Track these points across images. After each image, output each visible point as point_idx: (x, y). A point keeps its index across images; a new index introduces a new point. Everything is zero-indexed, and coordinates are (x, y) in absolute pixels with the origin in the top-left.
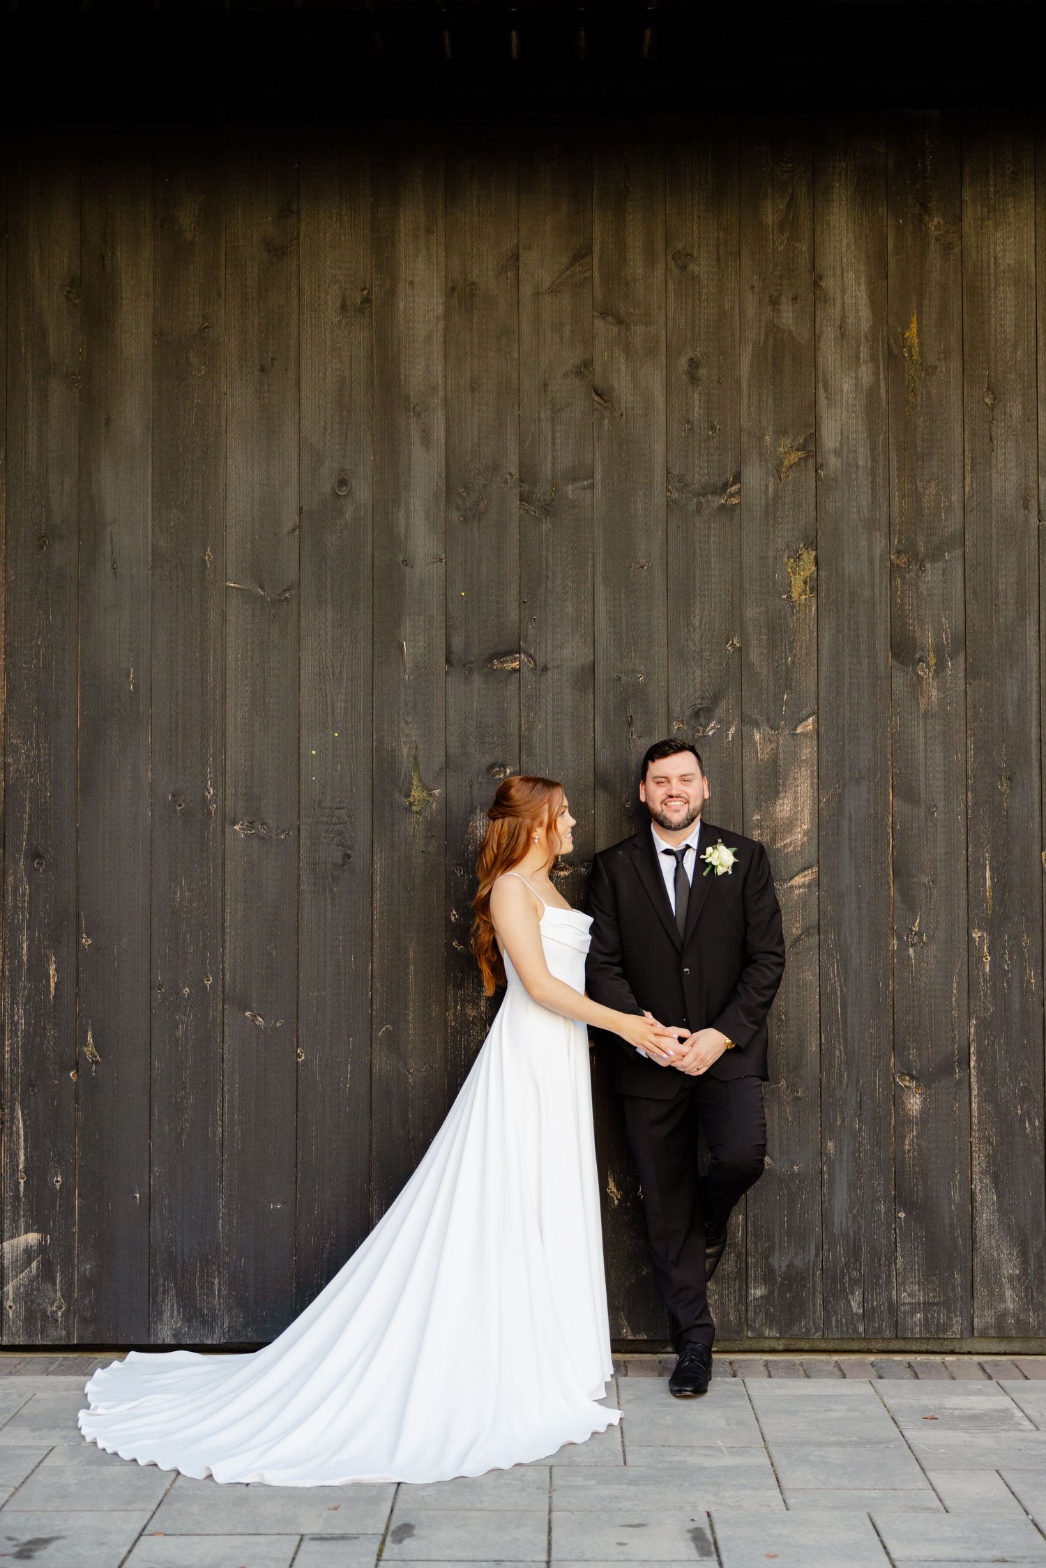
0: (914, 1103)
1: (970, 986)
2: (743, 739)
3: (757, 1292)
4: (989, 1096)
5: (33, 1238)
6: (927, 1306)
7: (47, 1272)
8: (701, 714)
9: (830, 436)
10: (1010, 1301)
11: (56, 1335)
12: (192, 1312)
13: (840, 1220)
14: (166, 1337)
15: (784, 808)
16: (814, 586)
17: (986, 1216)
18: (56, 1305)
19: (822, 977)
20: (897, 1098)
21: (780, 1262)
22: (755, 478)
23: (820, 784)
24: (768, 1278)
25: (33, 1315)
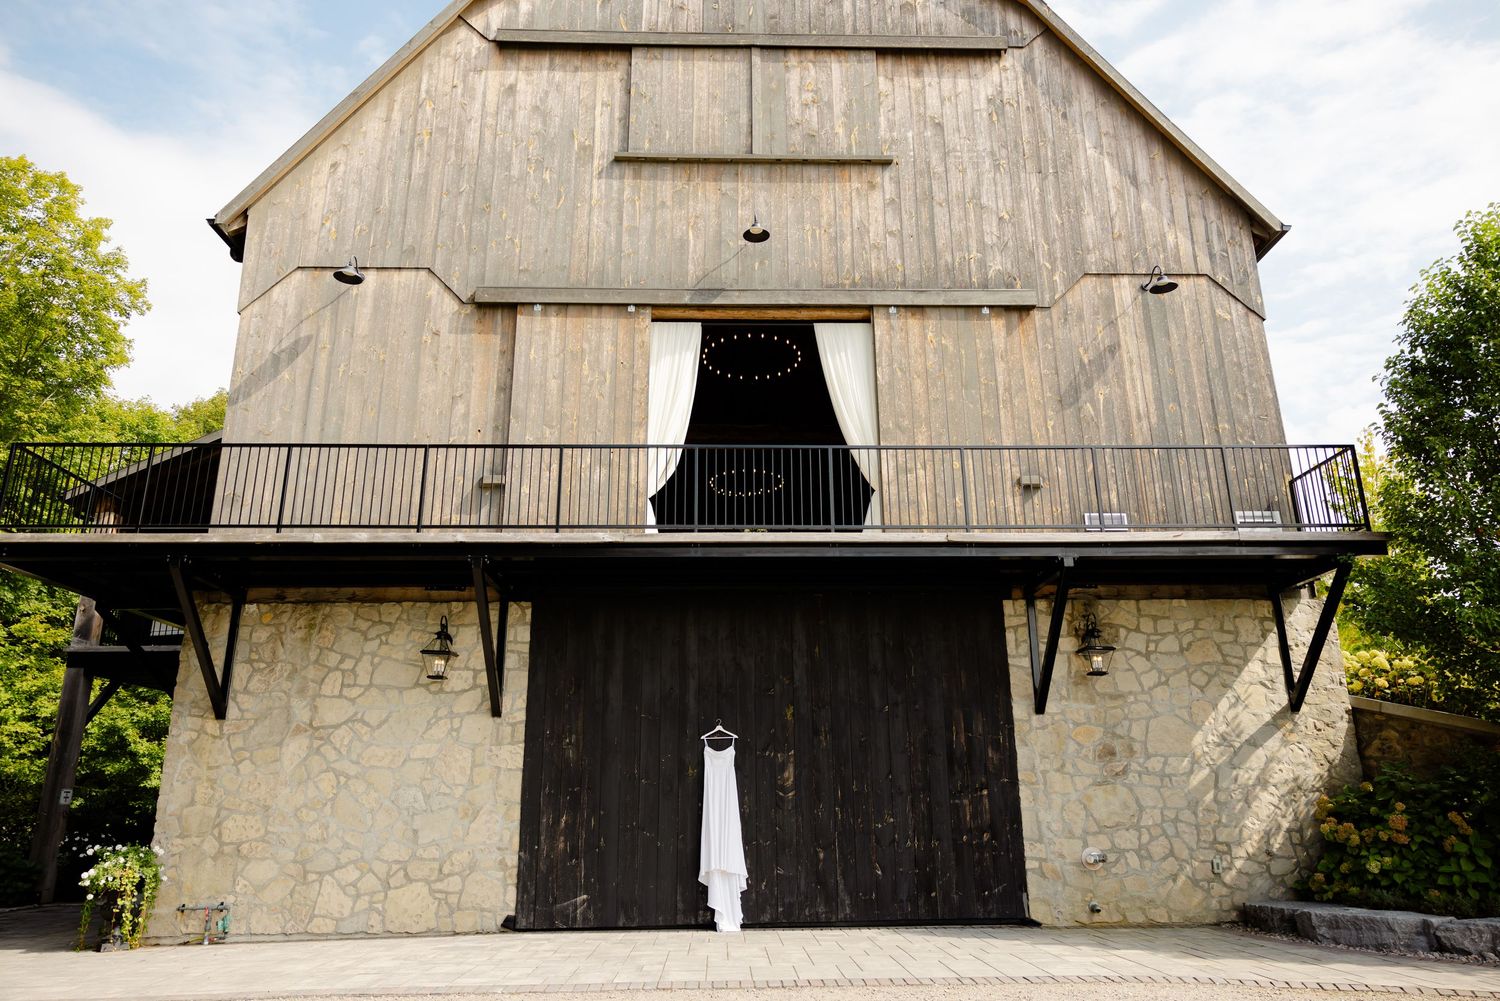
0: (822, 855)
1: (835, 823)
2: (776, 756)
3: (780, 909)
4: (841, 853)
5: (585, 896)
6: (826, 913)
7: (589, 907)
8: (765, 750)
9: (796, 676)
10: (848, 911)
11: (592, 924)
12: (628, 918)
13: (802, 888)
14: (621, 924)
15: (786, 775)
16: (793, 715)
17: (841, 887)
18: (591, 916)
19: (797, 820)
20: (817, 853)
21: (787, 901)
22: (777, 686)
23: (795, 768)
24: (783, 906)
25: (585, 919)
